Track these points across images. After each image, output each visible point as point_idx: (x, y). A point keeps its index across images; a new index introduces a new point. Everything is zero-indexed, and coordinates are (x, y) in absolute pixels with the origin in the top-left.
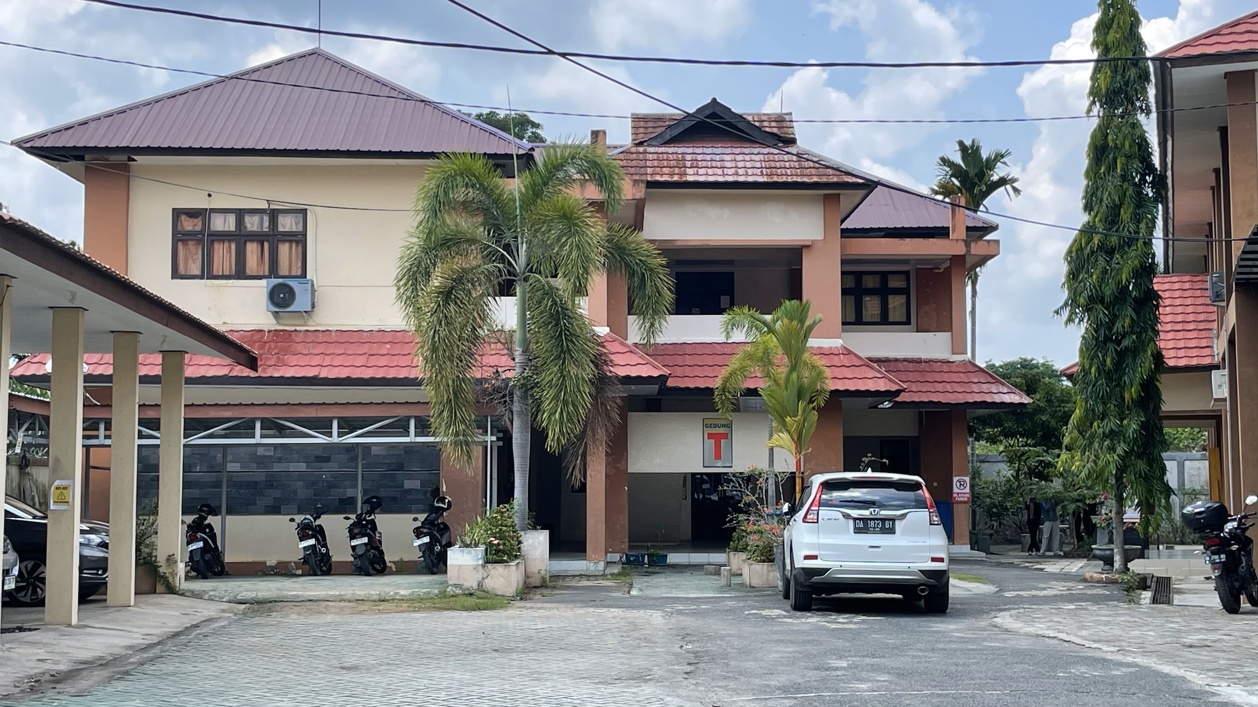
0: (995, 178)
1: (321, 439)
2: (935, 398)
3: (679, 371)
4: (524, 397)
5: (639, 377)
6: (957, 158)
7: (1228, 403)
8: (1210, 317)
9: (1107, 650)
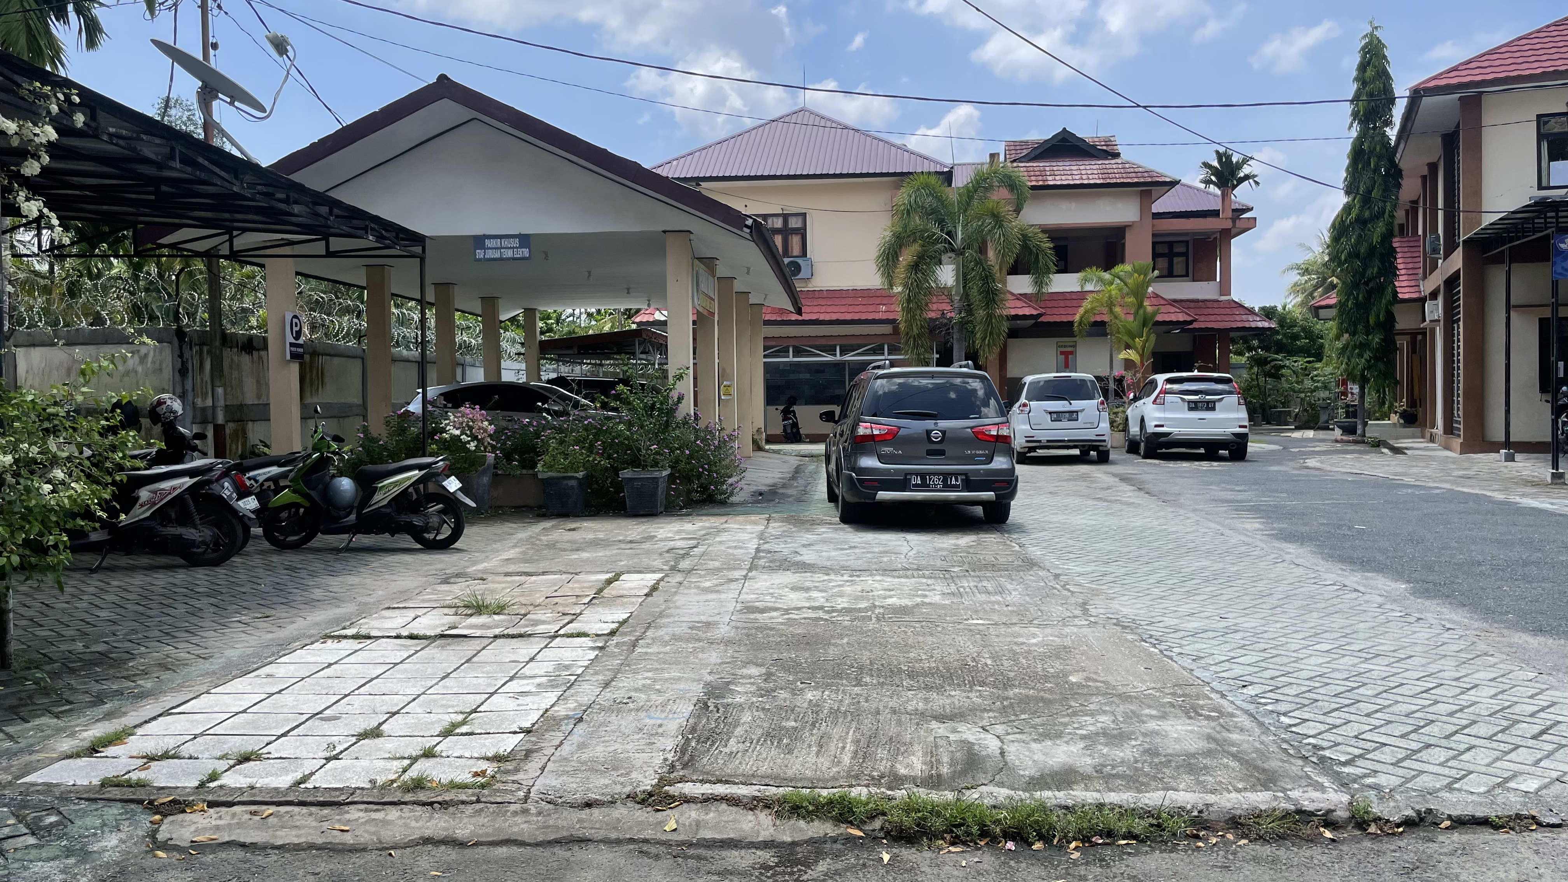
0: (1242, 175)
1: (829, 358)
2: (1210, 325)
3: (1049, 311)
4: (960, 330)
5: (1024, 315)
6: (1215, 164)
7: (1442, 323)
8: (1417, 265)
9: (1407, 480)
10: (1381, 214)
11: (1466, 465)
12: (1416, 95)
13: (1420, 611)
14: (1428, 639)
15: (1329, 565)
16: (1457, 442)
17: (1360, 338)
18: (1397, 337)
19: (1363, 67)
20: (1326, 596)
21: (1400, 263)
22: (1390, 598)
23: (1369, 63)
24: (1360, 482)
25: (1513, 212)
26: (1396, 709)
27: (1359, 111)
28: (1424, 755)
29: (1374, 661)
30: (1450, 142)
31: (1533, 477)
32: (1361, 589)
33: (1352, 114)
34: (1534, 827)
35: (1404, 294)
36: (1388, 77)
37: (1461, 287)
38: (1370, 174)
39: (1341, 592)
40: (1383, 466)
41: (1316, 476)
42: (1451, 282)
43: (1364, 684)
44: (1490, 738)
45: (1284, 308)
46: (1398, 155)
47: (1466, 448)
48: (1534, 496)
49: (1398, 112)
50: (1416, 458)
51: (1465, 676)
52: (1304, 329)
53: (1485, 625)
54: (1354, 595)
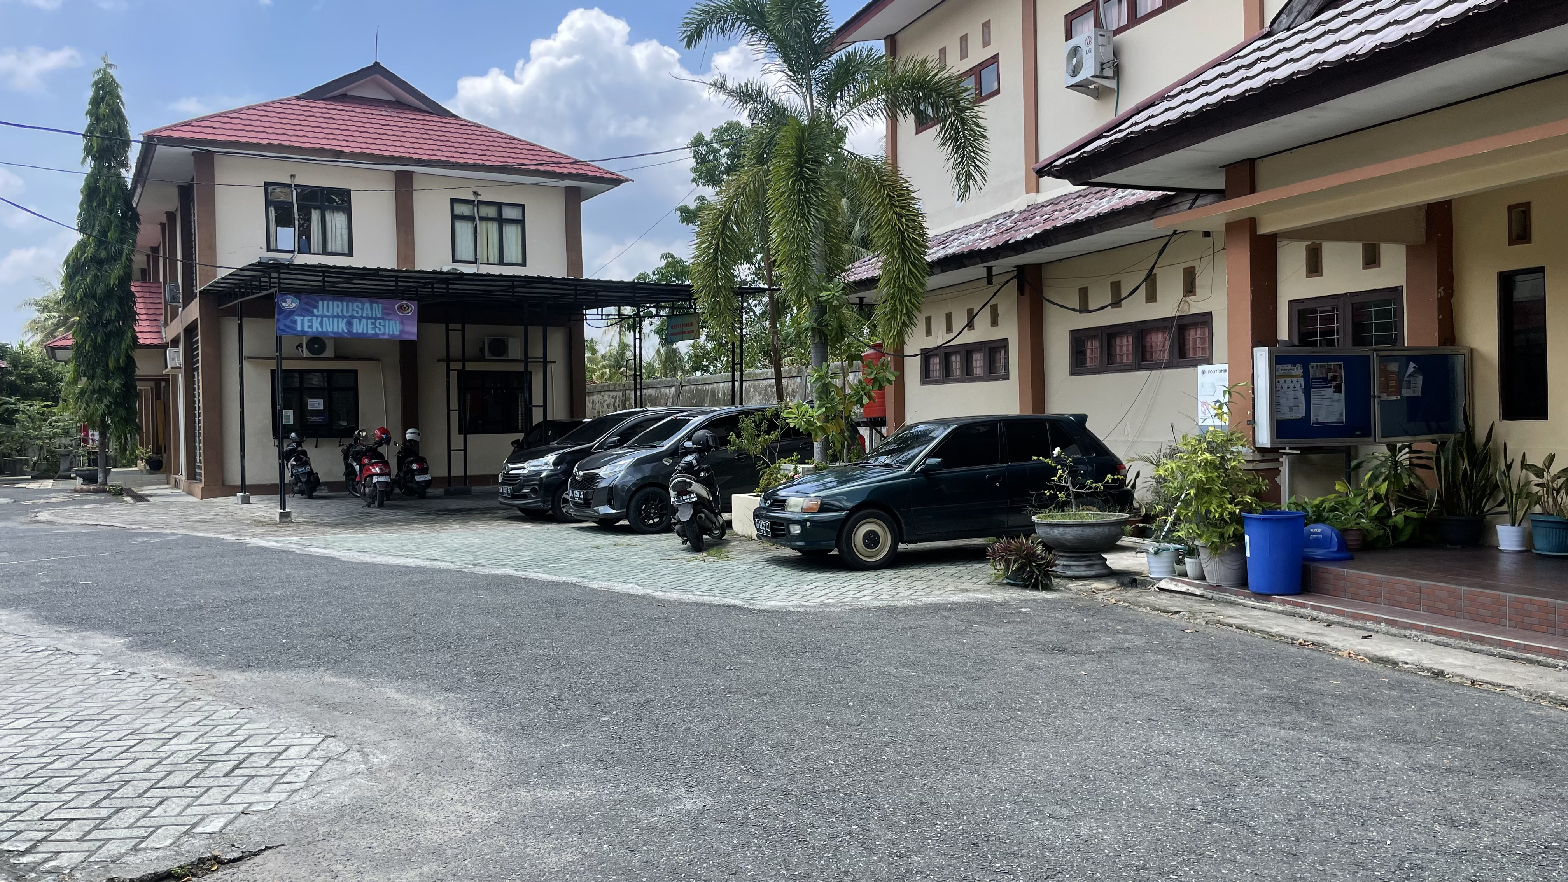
7: (183, 370)
8: (158, 312)
9: (145, 528)
10: (117, 257)
11: (204, 509)
12: (150, 142)
13: (134, 665)
14: (137, 694)
15: (45, 629)
16: (198, 487)
17: (99, 382)
18: (137, 383)
19: (96, 102)
20: (35, 664)
21: (140, 308)
22: (105, 656)
23: (103, 99)
24: (94, 534)
25: (241, 269)
26: (91, 778)
27: (92, 147)
28: (113, 822)
29: (77, 729)
30: (186, 193)
31: (265, 517)
32: (76, 651)
33: (85, 149)
34: (216, 868)
35: (144, 339)
36: (123, 118)
37: (199, 337)
38: (106, 214)
39: (53, 657)
40: (123, 514)
41: (45, 530)
42: (190, 330)
43: (61, 757)
44: (184, 786)
45: (21, 347)
46: (136, 199)
47: (207, 493)
48: (262, 536)
49: (134, 154)
50: (156, 504)
51: (169, 726)
52: (41, 370)
53: (198, 670)
54: (67, 658)
